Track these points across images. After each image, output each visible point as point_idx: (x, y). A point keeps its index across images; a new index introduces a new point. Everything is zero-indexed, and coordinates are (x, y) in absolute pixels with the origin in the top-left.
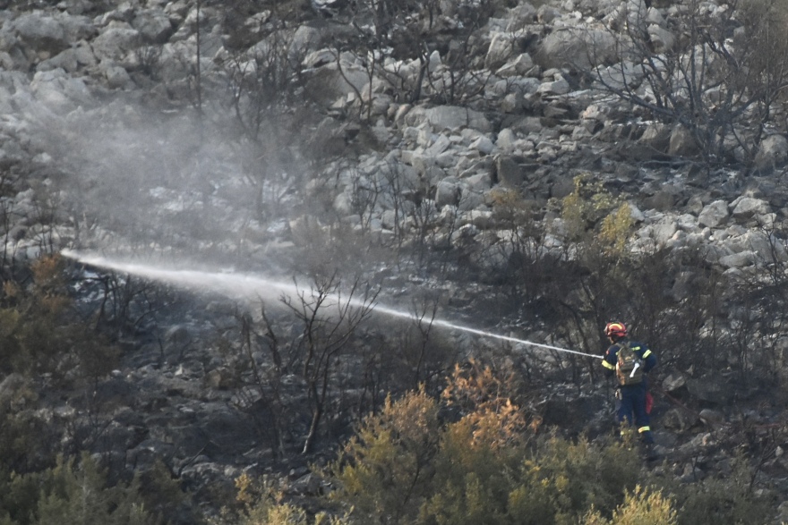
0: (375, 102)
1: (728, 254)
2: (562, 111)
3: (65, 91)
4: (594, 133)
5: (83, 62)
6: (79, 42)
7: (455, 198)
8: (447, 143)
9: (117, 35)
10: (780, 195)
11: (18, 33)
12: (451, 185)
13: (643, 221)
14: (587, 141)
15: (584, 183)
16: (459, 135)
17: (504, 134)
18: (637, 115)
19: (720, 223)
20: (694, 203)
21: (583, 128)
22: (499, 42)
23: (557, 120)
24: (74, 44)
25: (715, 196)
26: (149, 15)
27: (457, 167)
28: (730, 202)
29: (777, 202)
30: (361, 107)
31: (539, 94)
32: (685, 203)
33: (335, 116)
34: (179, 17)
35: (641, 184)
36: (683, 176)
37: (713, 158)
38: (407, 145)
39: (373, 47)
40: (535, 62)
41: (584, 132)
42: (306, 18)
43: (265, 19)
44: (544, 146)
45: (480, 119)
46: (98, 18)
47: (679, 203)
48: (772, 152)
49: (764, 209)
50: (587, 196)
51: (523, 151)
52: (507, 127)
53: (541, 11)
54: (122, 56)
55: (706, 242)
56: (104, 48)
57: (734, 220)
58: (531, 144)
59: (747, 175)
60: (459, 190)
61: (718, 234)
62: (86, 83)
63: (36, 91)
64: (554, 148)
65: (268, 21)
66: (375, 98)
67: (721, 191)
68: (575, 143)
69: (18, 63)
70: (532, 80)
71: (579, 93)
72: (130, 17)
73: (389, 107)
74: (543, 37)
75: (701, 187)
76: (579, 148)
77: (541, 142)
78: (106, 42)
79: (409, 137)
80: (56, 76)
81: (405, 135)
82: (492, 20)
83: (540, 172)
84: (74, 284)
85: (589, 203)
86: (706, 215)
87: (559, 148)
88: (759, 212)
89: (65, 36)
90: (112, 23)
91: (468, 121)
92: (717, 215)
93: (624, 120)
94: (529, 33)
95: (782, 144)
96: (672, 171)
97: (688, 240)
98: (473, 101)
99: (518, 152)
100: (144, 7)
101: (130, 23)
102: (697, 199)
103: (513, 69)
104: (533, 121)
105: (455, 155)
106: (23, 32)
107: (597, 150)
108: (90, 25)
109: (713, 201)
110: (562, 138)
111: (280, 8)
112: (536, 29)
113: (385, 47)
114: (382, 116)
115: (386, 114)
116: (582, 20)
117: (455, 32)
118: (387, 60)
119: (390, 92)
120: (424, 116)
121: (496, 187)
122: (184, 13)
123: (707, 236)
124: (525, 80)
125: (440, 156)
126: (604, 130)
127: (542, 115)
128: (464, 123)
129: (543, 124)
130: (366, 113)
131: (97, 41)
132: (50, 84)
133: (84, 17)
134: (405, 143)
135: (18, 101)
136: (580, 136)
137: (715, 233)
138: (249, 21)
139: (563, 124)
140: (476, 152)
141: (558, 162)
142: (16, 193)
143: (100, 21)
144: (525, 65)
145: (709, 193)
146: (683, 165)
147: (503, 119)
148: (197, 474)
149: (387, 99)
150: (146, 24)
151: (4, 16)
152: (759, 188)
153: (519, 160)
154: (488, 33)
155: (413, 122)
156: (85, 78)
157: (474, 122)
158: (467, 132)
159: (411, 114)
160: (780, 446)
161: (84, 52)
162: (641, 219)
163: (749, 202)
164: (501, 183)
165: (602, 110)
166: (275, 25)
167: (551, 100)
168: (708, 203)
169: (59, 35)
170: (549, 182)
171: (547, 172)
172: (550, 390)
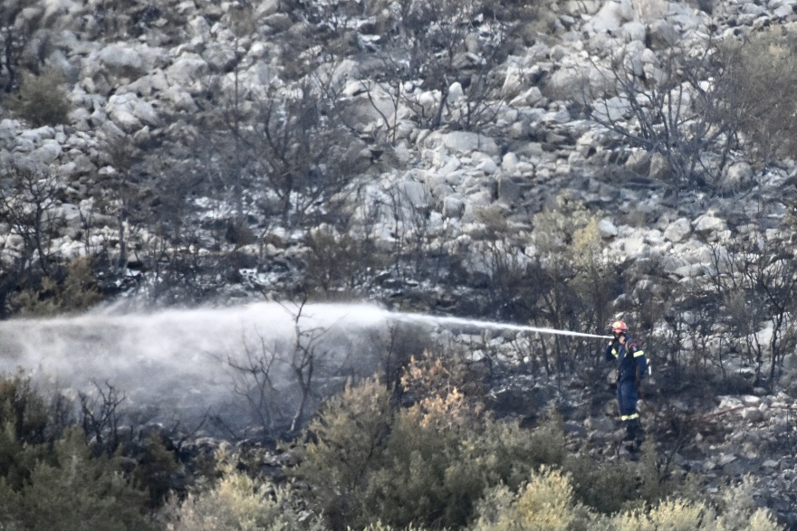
0: (400, 127)
1: (684, 265)
2: (562, 138)
3: (135, 112)
4: (587, 157)
5: (157, 87)
6: (154, 71)
7: (459, 212)
8: (458, 164)
9: (188, 65)
10: (738, 215)
11: (102, 62)
12: (457, 201)
13: (617, 236)
14: (580, 164)
15: (566, 201)
16: (470, 157)
17: (509, 157)
18: (625, 143)
19: (683, 238)
20: (664, 221)
21: (578, 154)
22: (513, 77)
23: (557, 145)
24: (151, 72)
25: (682, 214)
26: (218, 48)
27: (463, 185)
28: (693, 220)
29: (734, 220)
30: (387, 132)
31: (543, 123)
32: (656, 221)
33: (364, 139)
34: (243, 50)
35: (621, 204)
36: (659, 197)
37: (685, 181)
38: (424, 165)
39: (405, 79)
40: (544, 95)
41: (580, 157)
42: (351, 53)
43: (316, 53)
44: (542, 168)
45: (490, 144)
46: (173, 50)
47: (651, 220)
48: (738, 177)
49: (721, 227)
50: (567, 212)
51: (522, 172)
52: (512, 151)
53: (553, 51)
54: (191, 83)
55: (667, 254)
56: (176, 76)
57: (695, 236)
58: (531, 166)
59: (712, 197)
60: (463, 206)
61: (678, 248)
62: (154, 106)
63: (110, 113)
64: (551, 170)
65: (319, 54)
66: (399, 124)
67: (688, 211)
68: (569, 166)
69: (99, 87)
70: (539, 111)
71: (579, 122)
72: (201, 49)
73: (412, 132)
74: (552, 73)
75: (670, 206)
76: (572, 171)
77: (540, 165)
78: (178, 70)
79: (427, 158)
80: (129, 100)
81: (423, 156)
82: (510, 58)
83: (534, 191)
84: (116, 280)
85: (569, 219)
86: (671, 231)
87: (554, 171)
88: (717, 230)
89: (143, 65)
90: (184, 54)
91: (480, 144)
92: (680, 231)
93: (613, 147)
94: (540, 69)
95: (746, 170)
96: (650, 192)
97: (651, 252)
98: (486, 128)
99: (518, 174)
100: (215, 41)
101: (201, 54)
102: (666, 217)
103: (524, 101)
104: (535, 147)
105: (463, 174)
106: (106, 61)
107: (588, 173)
108: (165, 56)
109: (678, 218)
110: (559, 161)
111: (331, 44)
112: (547, 66)
113: (416, 79)
114: (406, 140)
115: (408, 138)
116: (588, 59)
117: (478, 68)
118: (417, 90)
119: (414, 119)
120: (441, 140)
121: (496, 203)
122: (248, 47)
123: (668, 250)
124: (533, 111)
125: (451, 175)
126: (595, 155)
127: (545, 141)
128: (475, 147)
129: (544, 149)
130: (392, 137)
131: (170, 69)
132: (123, 107)
133: (161, 49)
134: (422, 163)
135: (94, 121)
136: (575, 160)
137: (676, 247)
138: (303, 55)
139: (561, 149)
140: (482, 172)
141: (552, 182)
142: (80, 200)
143: (174, 52)
144: (535, 98)
145: (677, 212)
146: (659, 187)
147: (510, 144)
148: (194, 446)
149: (411, 124)
150: (214, 56)
151: (92, 46)
152: (721, 209)
153: (518, 180)
154: (506, 69)
155: (431, 145)
156: (155, 102)
157: (484, 147)
158: (477, 155)
159: (430, 138)
160: (701, 433)
161: (158, 79)
162: (615, 233)
163: (709, 220)
164: (500, 199)
165: (595, 138)
166: (325, 58)
167: (552, 128)
168: (674, 221)
169: (137, 64)
170: (541, 199)
171: (541, 191)
172: (510, 381)
